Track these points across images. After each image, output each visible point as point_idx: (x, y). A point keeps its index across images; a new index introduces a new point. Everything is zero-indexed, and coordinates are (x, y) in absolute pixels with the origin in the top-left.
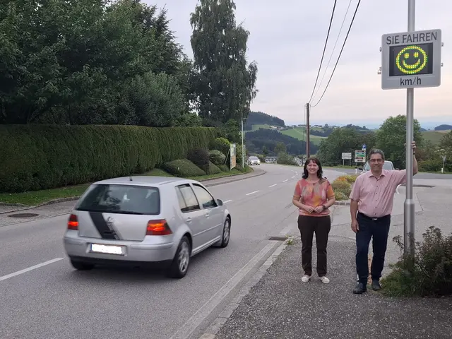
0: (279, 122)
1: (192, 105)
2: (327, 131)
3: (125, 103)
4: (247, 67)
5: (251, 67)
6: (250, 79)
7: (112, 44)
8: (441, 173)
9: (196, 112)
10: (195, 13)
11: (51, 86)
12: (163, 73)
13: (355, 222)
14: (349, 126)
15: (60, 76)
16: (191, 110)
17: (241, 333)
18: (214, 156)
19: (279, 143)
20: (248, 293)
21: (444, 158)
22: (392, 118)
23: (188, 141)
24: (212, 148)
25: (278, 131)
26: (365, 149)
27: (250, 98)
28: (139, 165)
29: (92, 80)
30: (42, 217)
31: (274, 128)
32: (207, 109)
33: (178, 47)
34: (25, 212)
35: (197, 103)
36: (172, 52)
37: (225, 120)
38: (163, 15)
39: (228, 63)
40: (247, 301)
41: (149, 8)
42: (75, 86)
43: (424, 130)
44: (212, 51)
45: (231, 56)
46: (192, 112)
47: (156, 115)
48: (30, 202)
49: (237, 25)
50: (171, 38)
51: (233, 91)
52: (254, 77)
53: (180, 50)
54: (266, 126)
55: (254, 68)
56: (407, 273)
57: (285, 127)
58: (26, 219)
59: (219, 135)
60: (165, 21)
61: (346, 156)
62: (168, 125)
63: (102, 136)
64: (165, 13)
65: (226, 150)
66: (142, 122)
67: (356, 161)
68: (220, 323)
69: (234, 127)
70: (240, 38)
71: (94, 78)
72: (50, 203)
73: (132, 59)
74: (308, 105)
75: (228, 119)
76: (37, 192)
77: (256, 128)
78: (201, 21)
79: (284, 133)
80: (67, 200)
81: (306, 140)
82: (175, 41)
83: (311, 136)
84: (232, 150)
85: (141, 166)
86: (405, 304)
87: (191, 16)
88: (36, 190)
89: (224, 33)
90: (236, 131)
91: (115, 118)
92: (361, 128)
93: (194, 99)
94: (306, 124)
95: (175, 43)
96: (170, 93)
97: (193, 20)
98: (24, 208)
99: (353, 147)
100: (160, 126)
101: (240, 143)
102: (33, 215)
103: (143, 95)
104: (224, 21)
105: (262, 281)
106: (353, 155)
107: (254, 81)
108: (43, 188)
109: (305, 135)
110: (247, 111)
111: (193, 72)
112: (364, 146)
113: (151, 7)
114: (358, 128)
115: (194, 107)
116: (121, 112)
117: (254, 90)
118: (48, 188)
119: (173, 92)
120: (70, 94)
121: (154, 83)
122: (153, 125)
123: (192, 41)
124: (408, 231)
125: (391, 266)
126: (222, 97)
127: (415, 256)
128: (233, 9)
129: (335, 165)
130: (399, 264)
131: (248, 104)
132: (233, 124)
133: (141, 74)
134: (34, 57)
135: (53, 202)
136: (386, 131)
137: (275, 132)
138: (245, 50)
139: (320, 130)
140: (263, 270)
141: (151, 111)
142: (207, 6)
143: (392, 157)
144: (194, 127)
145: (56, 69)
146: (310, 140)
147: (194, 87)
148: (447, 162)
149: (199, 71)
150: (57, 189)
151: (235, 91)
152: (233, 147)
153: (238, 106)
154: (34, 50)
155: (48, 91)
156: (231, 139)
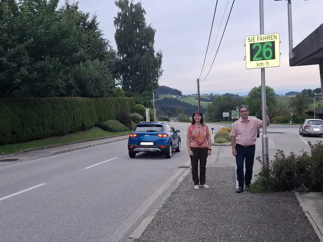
0: (178, 93)
1: (117, 82)
2: (212, 98)
3: (72, 82)
4: (155, 54)
5: (158, 54)
6: (157, 63)
7: (65, 41)
8: (290, 124)
9: (120, 87)
10: (117, 17)
11: (24, 71)
12: (97, 60)
13: (235, 150)
14: (227, 94)
15: (29, 64)
16: (117, 85)
17: (169, 215)
18: (135, 117)
19: (179, 108)
20: (170, 196)
21: (292, 114)
22: (256, 88)
23: (116, 107)
24: (133, 111)
25: (178, 99)
26: (238, 110)
27: (158, 76)
28: (83, 125)
29: (52, 67)
30: (22, 161)
31: (174, 97)
32: (128, 84)
33: (106, 41)
34: (9, 158)
35: (120, 80)
36: (102, 45)
37: (141, 91)
38: (94, 19)
39: (142, 52)
40: (170, 199)
41: (84, 14)
42: (40, 70)
43: (278, 96)
44: (130, 44)
45: (143, 47)
46: (117, 87)
47: (94, 89)
48: (10, 152)
49: (147, 25)
50: (101, 35)
51: (146, 71)
52: (160, 62)
53: (107, 44)
54: (169, 96)
55: (160, 56)
56: (266, 179)
57: (182, 96)
58: (11, 162)
59: (137, 103)
60: (96, 23)
61: (226, 114)
62: (102, 96)
63: (57, 105)
64: (96, 17)
65: (143, 113)
66: (84, 95)
67: (232, 118)
68: (156, 211)
69: (148, 97)
70: (149, 35)
71: (53, 64)
72: (25, 152)
73: (78, 51)
74: (198, 79)
75: (143, 91)
76: (15, 145)
77: (162, 97)
78: (121, 22)
79: (182, 100)
80: (36, 150)
81: (197, 105)
82: (104, 37)
83: (201, 102)
84: (147, 113)
85: (85, 125)
86: (264, 196)
87: (115, 20)
88: (13, 143)
89: (138, 31)
90: (149, 99)
91: (65, 92)
92: (235, 95)
93: (118, 77)
94: (197, 93)
95: (104, 38)
96: (103, 74)
97: (116, 22)
98: (8, 155)
99: (230, 108)
100: (96, 97)
101: (152, 108)
102: (15, 160)
103: (84, 76)
104: (138, 23)
105: (178, 189)
106: (230, 114)
107: (160, 65)
108: (18, 142)
109: (197, 101)
110: (156, 85)
111: (117, 59)
112: (237, 108)
113: (86, 14)
114: (233, 95)
115: (118, 83)
116: (69, 87)
117: (160, 70)
118: (22, 142)
119: (104, 73)
120: (37, 77)
121: (91, 67)
122: (91, 96)
123: (116, 37)
124: (265, 153)
125: (256, 175)
126: (138, 76)
127: (270, 168)
128: (144, 14)
129: (218, 121)
130: (260, 174)
131: (157, 80)
132: (147, 95)
133: (84, 61)
134: (11, 51)
135: (27, 151)
136: (252, 96)
137: (175, 99)
138: (153, 43)
139: (207, 98)
140: (178, 184)
141: (90, 86)
142: (126, 12)
143: (257, 114)
144: (120, 97)
145: (26, 59)
146: (201, 105)
147: (118, 69)
148: (294, 116)
149: (121, 58)
150: (28, 142)
151: (148, 71)
152: (147, 111)
153: (150, 82)
154: (11, 47)
155: (22, 75)
156: (146, 105)
